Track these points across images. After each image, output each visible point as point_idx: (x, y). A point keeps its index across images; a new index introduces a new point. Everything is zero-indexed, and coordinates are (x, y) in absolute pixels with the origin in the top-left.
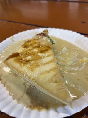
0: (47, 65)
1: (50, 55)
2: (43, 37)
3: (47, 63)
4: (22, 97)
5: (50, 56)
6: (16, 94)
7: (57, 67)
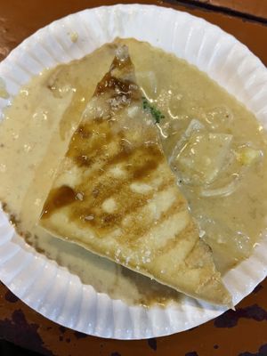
0: (167, 222)
1: (166, 185)
2: (124, 105)
3: (164, 216)
4: (116, 284)
5: (166, 189)
6: (101, 282)
7: (191, 227)
